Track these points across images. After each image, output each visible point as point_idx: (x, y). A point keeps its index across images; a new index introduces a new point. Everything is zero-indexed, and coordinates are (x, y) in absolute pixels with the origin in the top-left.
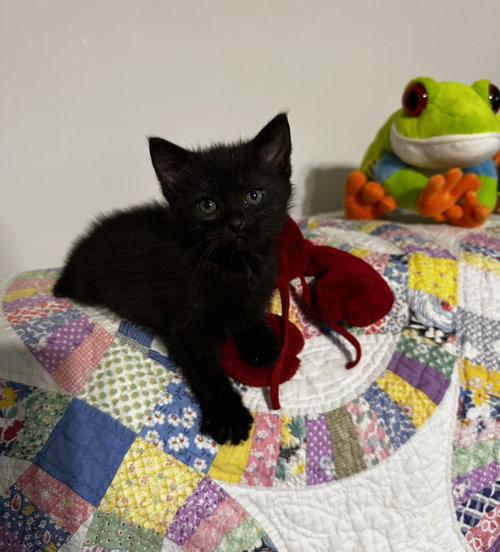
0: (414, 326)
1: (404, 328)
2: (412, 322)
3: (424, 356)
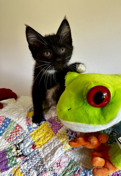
0: (17, 146)
1: (15, 145)
2: (18, 145)
3: (9, 156)
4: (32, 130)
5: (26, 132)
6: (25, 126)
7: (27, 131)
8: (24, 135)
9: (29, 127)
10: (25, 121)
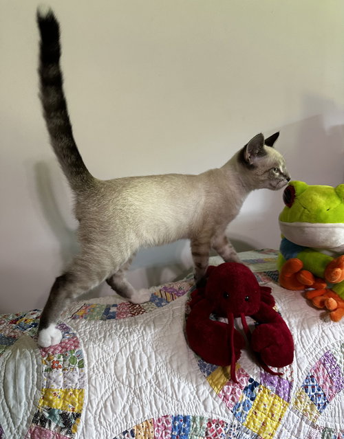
4: (244, 415)
5: (235, 426)
6: (228, 414)
7: (236, 422)
8: (234, 434)
9: (236, 413)
10: (221, 404)
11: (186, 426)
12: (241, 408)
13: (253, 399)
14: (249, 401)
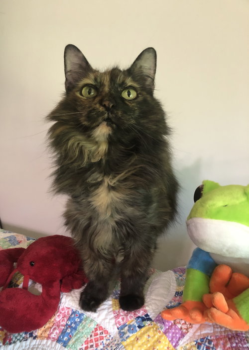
4: (127, 335)
5: (115, 341)
6: (114, 329)
7: (117, 337)
9: (121, 331)
10: (112, 319)
11: (79, 320)
12: (127, 328)
13: (140, 327)
14: (135, 326)
